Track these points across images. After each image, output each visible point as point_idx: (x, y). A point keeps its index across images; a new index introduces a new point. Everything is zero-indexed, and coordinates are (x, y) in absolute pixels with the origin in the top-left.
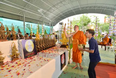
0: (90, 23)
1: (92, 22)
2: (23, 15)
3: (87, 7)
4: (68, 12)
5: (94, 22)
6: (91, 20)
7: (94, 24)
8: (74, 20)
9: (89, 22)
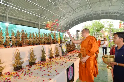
0: (104, 28)
1: (105, 27)
2: (38, 23)
3: (100, 14)
4: (81, 18)
5: (107, 28)
6: (104, 26)
7: (108, 30)
8: (87, 26)
9: (102, 27)
